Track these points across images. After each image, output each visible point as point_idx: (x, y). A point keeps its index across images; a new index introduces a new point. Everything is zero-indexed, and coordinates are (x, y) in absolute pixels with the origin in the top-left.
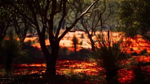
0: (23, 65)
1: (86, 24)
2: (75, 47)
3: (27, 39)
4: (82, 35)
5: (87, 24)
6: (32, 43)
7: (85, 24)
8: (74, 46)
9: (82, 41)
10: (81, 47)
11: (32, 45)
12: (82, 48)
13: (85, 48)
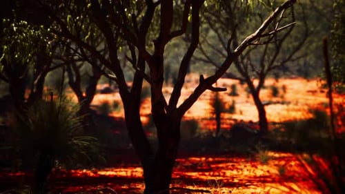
0: (85, 171)
1: (245, 61)
2: (218, 119)
3: (98, 99)
4: (233, 87)
5: (249, 62)
6: (112, 109)
7: (242, 62)
8: (215, 116)
9: (234, 102)
10: (230, 119)
11: (110, 115)
12: (235, 120)
13: (242, 121)
